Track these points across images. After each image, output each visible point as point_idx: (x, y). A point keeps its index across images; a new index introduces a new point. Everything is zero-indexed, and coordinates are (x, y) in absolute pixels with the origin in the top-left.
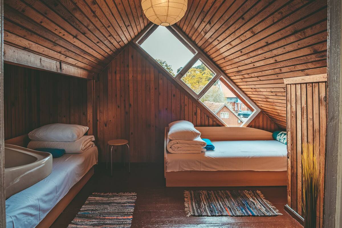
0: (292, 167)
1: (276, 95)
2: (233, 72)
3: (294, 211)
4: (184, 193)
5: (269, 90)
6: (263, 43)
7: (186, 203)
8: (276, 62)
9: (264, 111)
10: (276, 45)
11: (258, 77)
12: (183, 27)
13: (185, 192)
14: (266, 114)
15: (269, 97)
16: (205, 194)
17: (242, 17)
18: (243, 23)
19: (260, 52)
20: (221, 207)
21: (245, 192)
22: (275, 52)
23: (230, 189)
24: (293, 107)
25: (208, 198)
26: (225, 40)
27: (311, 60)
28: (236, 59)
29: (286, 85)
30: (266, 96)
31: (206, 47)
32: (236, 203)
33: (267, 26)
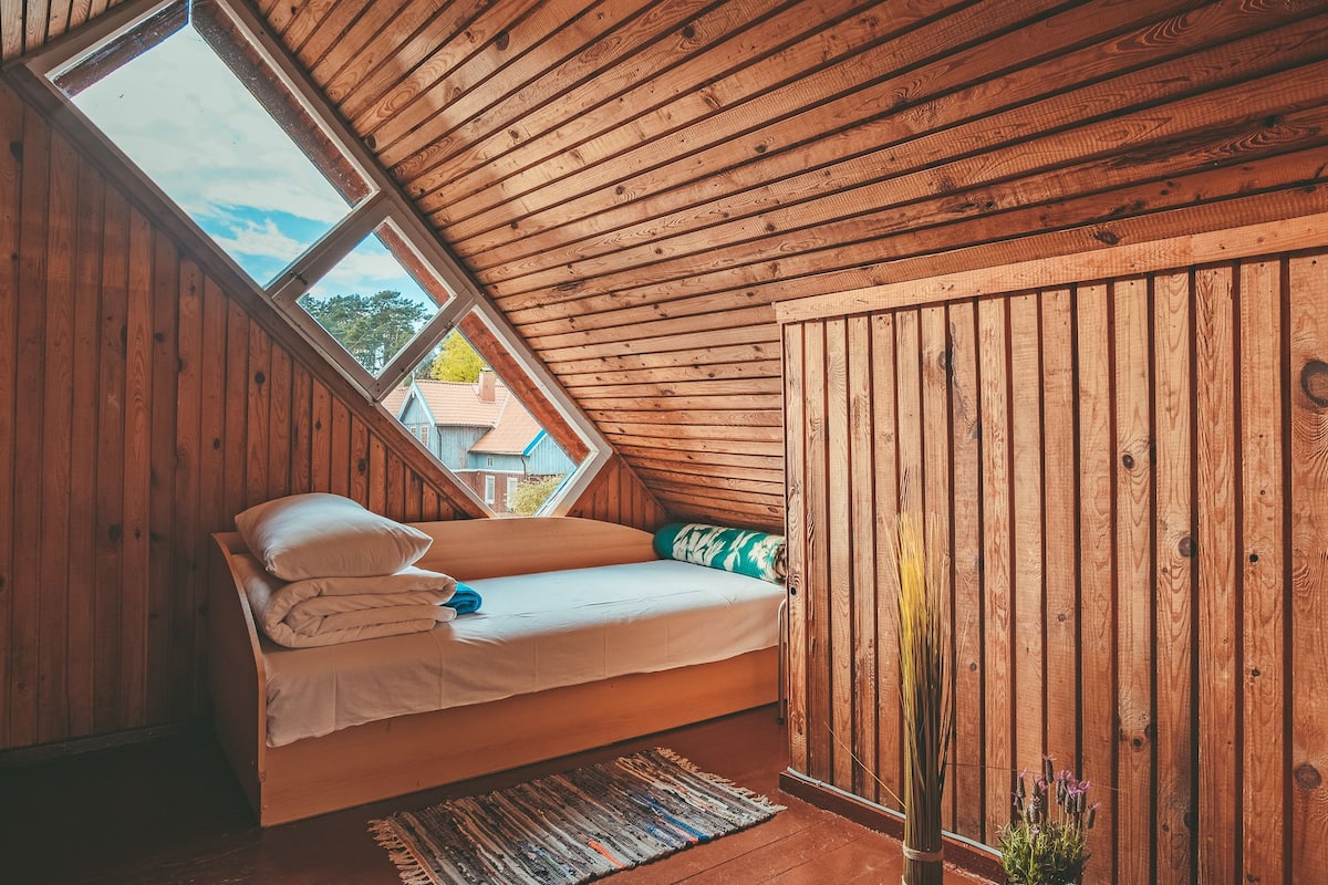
0: (810, 624)
1: (711, 378)
2: (534, 290)
3: (823, 784)
4: (375, 834)
5: (686, 358)
6: (744, 149)
7: (408, 874)
8: (772, 233)
9: (623, 455)
10: (794, 161)
11: (656, 304)
12: (323, 57)
13: (372, 825)
14: (631, 466)
15: (674, 390)
16: (474, 812)
17: (686, 28)
18: (681, 56)
19: (710, 189)
20: (570, 847)
21: (620, 763)
22: (780, 191)
23: (564, 764)
24: (814, 404)
25: (493, 822)
26: (554, 134)
27: (916, 222)
28: (579, 224)
29: (783, 325)
30: (664, 387)
31: (428, 171)
32: (616, 815)
33: (789, 74)
